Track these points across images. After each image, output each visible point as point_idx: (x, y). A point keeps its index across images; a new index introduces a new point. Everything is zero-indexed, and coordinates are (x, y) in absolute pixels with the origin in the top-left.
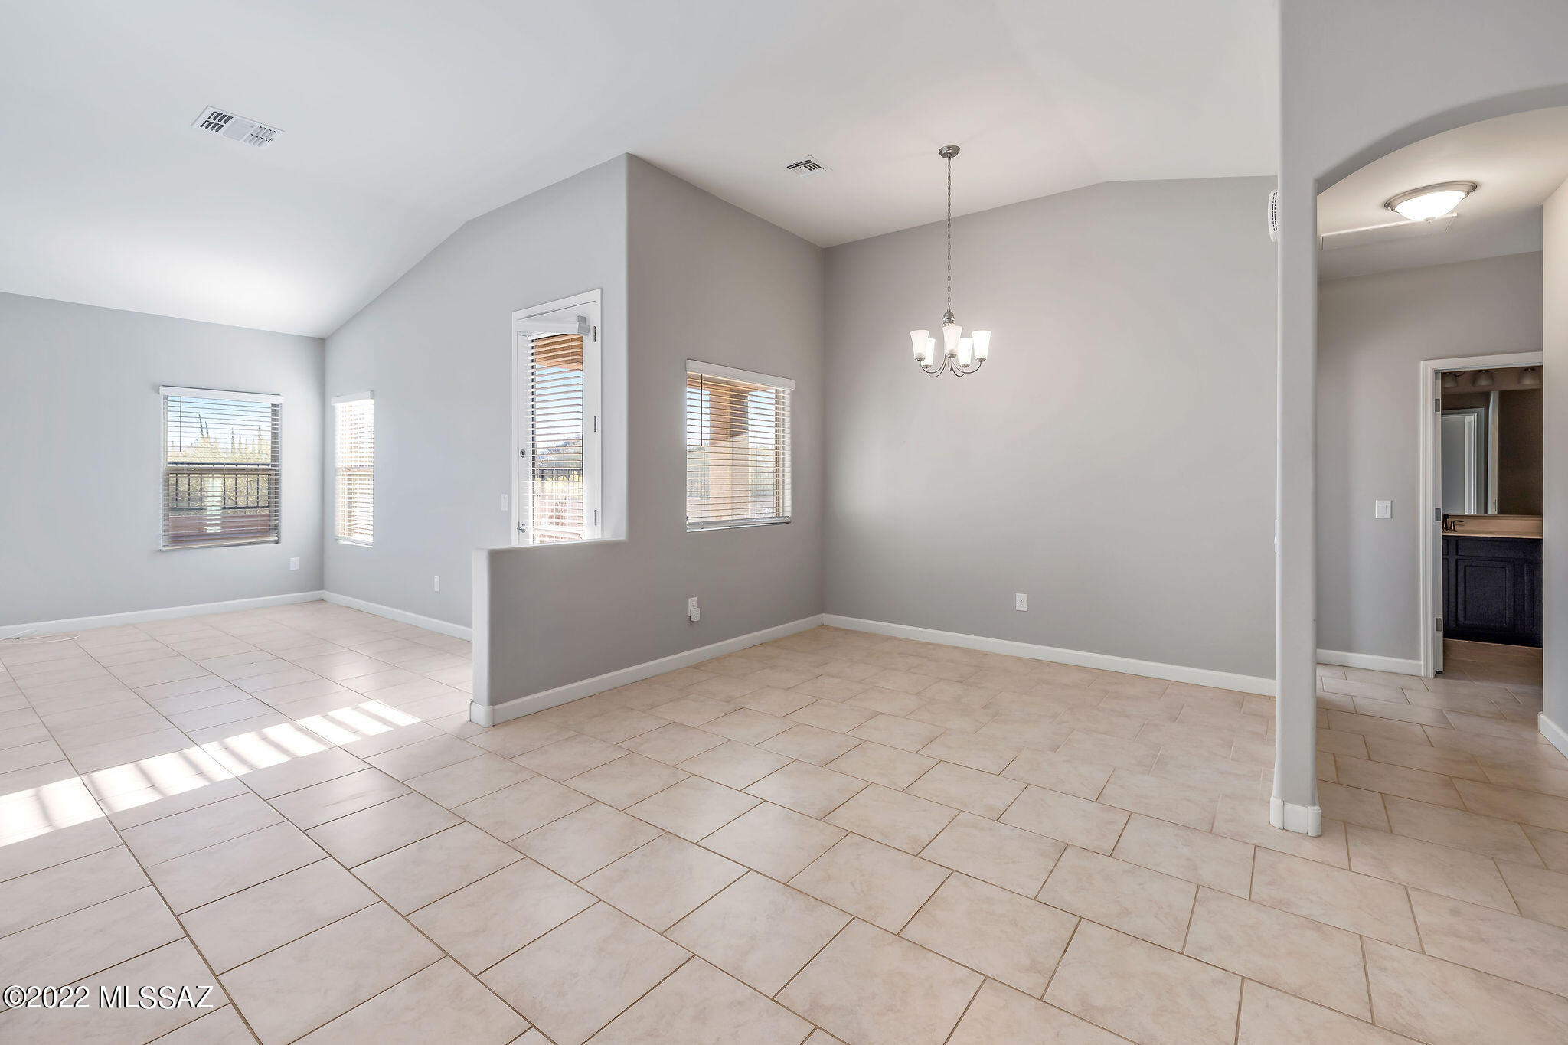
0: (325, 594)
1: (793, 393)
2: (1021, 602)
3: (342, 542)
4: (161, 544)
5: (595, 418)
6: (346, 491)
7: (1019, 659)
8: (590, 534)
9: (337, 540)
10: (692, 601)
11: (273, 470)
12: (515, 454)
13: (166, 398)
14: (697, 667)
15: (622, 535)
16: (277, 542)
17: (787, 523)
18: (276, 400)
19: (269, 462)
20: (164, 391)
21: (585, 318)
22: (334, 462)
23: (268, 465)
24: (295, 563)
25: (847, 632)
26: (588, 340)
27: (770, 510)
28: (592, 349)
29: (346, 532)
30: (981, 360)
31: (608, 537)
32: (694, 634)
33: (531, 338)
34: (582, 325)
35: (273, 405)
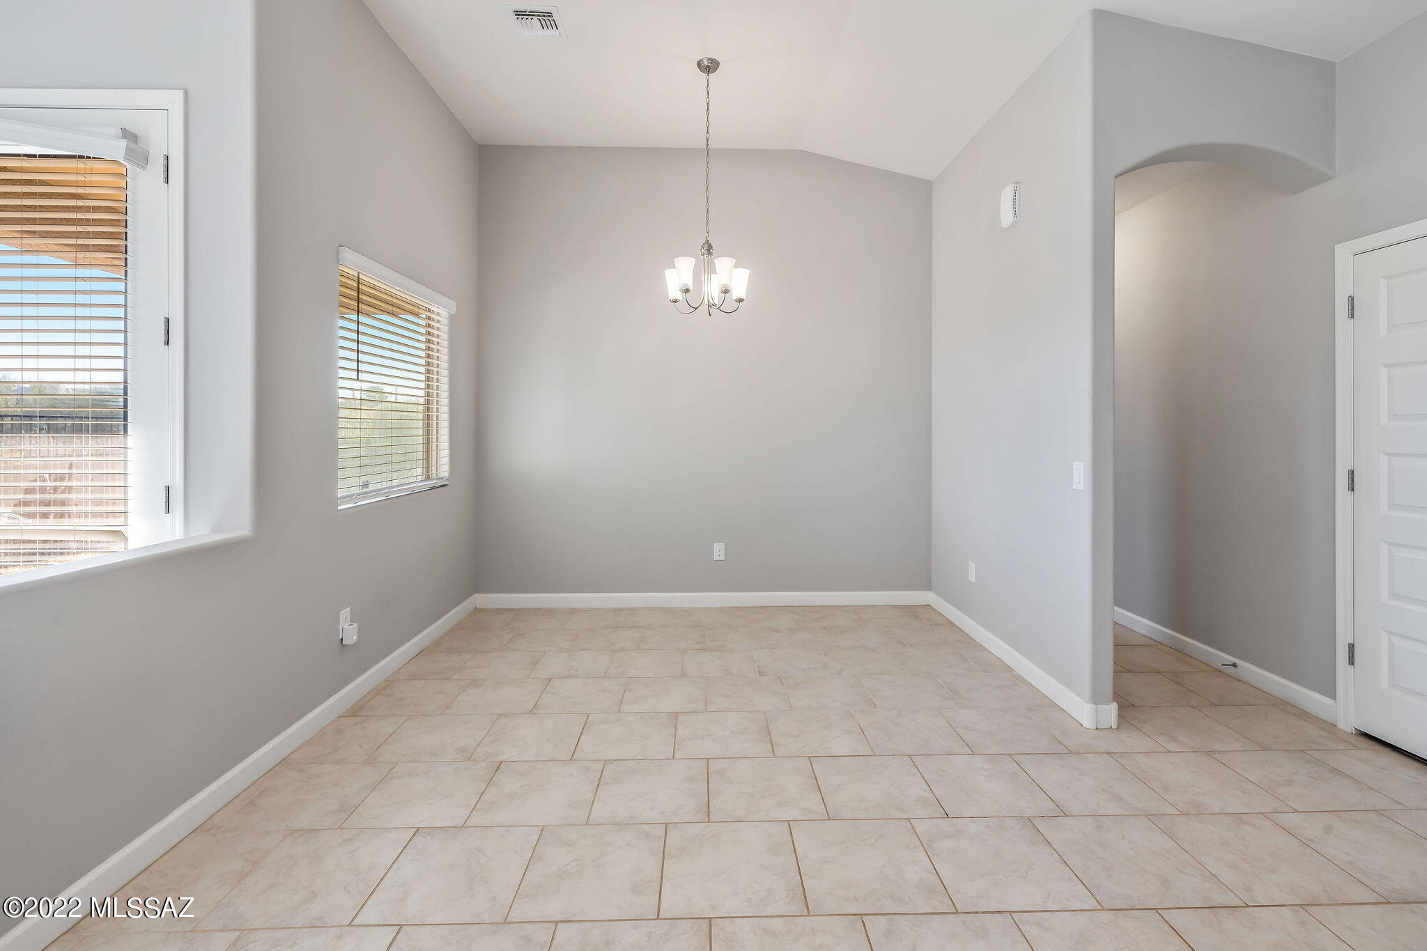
1: (451, 317)
2: (719, 551)
5: (167, 320)
7: (721, 609)
10: (345, 613)
14: (356, 711)
17: (444, 486)
25: (518, 613)
26: (146, 178)
28: (158, 194)
30: (740, 301)
32: (351, 662)
34: (132, 145)
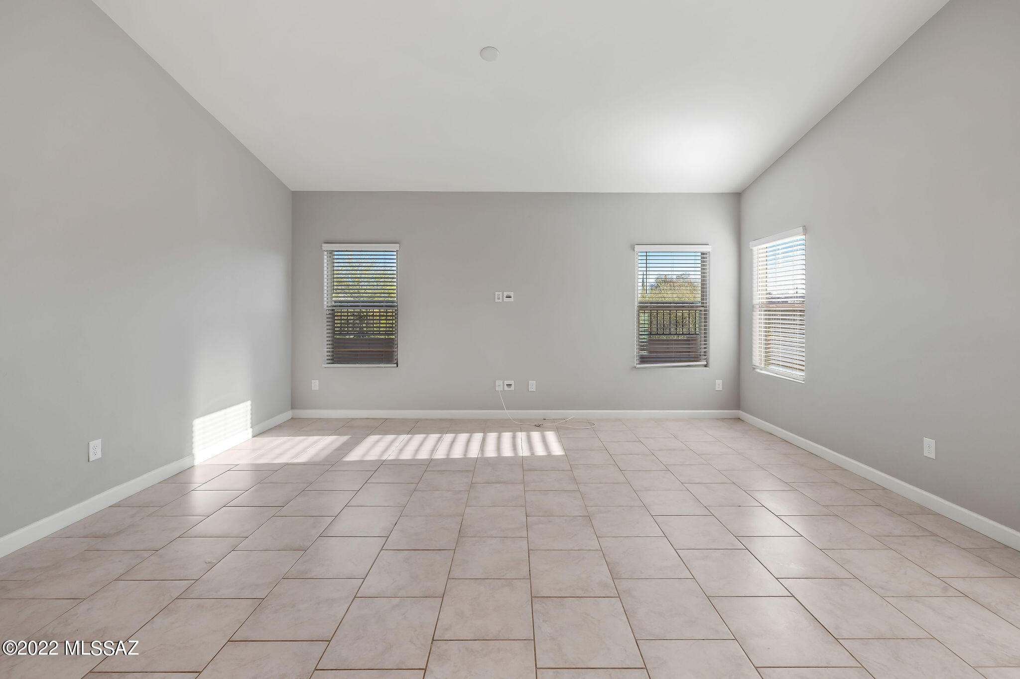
0: (742, 414)
3: (758, 371)
4: (634, 362)
6: (764, 326)
9: (754, 369)
11: (702, 306)
13: (638, 253)
16: (706, 366)
18: (706, 249)
19: (699, 300)
20: (637, 248)
22: (752, 299)
23: (699, 303)
24: (719, 385)
29: (763, 363)
35: (703, 254)
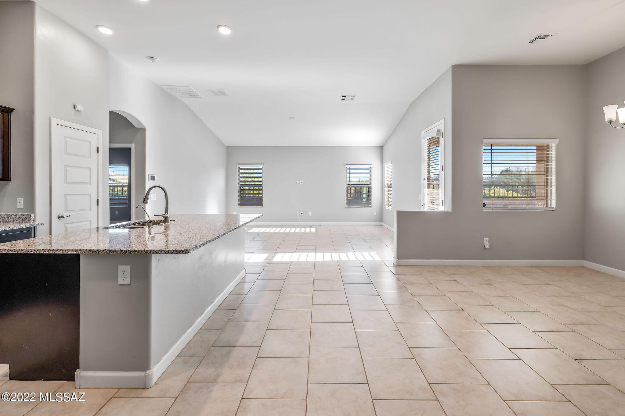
0: (383, 224)
1: (557, 146)
4: (346, 206)
5: (443, 166)
6: (387, 193)
8: (441, 208)
9: (385, 207)
10: (486, 239)
11: (370, 186)
12: (422, 180)
13: (347, 168)
15: (450, 210)
16: (371, 207)
17: (553, 210)
18: (370, 166)
19: (369, 184)
20: (347, 166)
21: (440, 130)
22: (385, 184)
23: (368, 185)
24: (375, 213)
26: (441, 137)
27: (543, 204)
28: (442, 140)
29: (387, 205)
31: (446, 210)
32: (485, 253)
33: (426, 139)
34: (439, 133)
35: (370, 167)
